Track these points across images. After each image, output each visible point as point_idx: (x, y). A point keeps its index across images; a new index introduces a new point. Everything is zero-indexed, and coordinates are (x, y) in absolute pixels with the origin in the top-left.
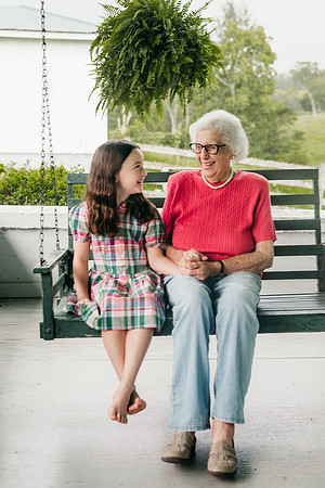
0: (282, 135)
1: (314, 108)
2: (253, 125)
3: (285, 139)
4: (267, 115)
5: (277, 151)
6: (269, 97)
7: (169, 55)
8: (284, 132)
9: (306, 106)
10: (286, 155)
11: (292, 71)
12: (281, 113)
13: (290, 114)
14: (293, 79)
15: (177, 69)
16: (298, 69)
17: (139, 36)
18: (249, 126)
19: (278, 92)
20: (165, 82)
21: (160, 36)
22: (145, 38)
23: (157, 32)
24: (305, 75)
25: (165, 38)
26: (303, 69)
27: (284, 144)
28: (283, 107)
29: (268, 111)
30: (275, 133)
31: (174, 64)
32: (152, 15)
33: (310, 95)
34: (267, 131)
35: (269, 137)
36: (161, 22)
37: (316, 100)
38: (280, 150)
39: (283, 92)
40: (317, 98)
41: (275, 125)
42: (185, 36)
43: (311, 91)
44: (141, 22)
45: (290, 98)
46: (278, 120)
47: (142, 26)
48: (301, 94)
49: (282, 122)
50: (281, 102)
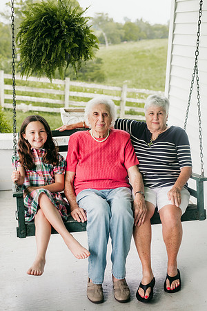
1: (107, 42)
3: (91, 63)
7: (64, 43)
10: (92, 73)
15: (69, 51)
16: (96, 17)
17: (45, 31)
20: (62, 58)
21: (58, 31)
23: (56, 29)
24: (101, 20)
25: (61, 32)
27: (91, 66)
31: (67, 48)
32: (53, 17)
33: (104, 34)
36: (58, 22)
38: (88, 70)
40: (108, 36)
42: (74, 30)
43: (104, 31)
44: (46, 22)
47: (47, 25)
48: (98, 33)
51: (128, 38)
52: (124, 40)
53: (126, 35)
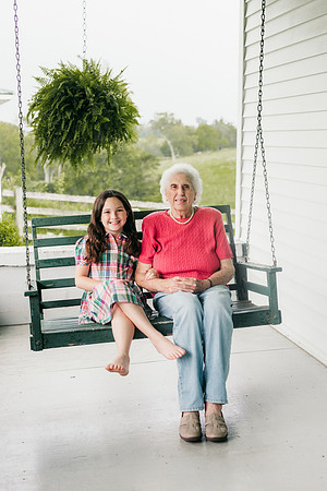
0: (147, 179)
1: (173, 154)
2: (120, 171)
3: (150, 182)
4: (132, 161)
5: (144, 194)
6: (134, 146)
7: (90, 117)
8: (149, 176)
9: (166, 152)
10: (152, 197)
11: (151, 121)
12: (146, 159)
13: (154, 160)
14: (153, 128)
15: (97, 128)
16: (157, 119)
17: (65, 102)
18: (117, 172)
19: (141, 140)
20: (89, 138)
21: (82, 101)
22: (69, 103)
23: (80, 99)
24: (164, 124)
25: (87, 103)
26: (162, 120)
27: (150, 187)
28: (147, 154)
29: (133, 158)
30: (141, 178)
31: (95, 123)
32: (75, 84)
33: (169, 142)
34: (134, 176)
35: (136, 181)
36: (83, 90)
37: (174, 147)
38: (147, 192)
39: (145, 141)
40: (174, 145)
41: (140, 170)
42: (105, 100)
43: (169, 139)
44: (66, 90)
45: (151, 145)
46: (143, 165)
47: (67, 94)
48: (161, 141)
49: (147, 168)
50: (143, 149)
51: (203, 146)
52: (197, 149)
53: (200, 143)
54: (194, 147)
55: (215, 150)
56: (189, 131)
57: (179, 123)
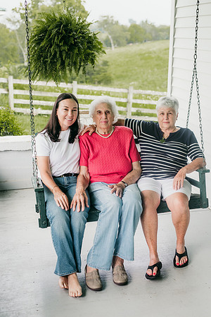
1: (112, 45)
3: (98, 66)
9: (109, 45)
26: (105, 21)
27: (97, 69)
33: (110, 37)
38: (95, 73)
40: (114, 38)
43: (110, 34)
48: (104, 36)
52: (129, 42)
53: (132, 37)
54: (127, 40)
55: (142, 42)
56: (124, 29)
57: (117, 23)
